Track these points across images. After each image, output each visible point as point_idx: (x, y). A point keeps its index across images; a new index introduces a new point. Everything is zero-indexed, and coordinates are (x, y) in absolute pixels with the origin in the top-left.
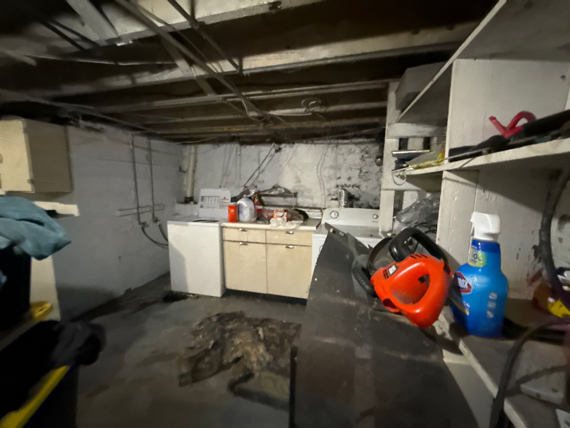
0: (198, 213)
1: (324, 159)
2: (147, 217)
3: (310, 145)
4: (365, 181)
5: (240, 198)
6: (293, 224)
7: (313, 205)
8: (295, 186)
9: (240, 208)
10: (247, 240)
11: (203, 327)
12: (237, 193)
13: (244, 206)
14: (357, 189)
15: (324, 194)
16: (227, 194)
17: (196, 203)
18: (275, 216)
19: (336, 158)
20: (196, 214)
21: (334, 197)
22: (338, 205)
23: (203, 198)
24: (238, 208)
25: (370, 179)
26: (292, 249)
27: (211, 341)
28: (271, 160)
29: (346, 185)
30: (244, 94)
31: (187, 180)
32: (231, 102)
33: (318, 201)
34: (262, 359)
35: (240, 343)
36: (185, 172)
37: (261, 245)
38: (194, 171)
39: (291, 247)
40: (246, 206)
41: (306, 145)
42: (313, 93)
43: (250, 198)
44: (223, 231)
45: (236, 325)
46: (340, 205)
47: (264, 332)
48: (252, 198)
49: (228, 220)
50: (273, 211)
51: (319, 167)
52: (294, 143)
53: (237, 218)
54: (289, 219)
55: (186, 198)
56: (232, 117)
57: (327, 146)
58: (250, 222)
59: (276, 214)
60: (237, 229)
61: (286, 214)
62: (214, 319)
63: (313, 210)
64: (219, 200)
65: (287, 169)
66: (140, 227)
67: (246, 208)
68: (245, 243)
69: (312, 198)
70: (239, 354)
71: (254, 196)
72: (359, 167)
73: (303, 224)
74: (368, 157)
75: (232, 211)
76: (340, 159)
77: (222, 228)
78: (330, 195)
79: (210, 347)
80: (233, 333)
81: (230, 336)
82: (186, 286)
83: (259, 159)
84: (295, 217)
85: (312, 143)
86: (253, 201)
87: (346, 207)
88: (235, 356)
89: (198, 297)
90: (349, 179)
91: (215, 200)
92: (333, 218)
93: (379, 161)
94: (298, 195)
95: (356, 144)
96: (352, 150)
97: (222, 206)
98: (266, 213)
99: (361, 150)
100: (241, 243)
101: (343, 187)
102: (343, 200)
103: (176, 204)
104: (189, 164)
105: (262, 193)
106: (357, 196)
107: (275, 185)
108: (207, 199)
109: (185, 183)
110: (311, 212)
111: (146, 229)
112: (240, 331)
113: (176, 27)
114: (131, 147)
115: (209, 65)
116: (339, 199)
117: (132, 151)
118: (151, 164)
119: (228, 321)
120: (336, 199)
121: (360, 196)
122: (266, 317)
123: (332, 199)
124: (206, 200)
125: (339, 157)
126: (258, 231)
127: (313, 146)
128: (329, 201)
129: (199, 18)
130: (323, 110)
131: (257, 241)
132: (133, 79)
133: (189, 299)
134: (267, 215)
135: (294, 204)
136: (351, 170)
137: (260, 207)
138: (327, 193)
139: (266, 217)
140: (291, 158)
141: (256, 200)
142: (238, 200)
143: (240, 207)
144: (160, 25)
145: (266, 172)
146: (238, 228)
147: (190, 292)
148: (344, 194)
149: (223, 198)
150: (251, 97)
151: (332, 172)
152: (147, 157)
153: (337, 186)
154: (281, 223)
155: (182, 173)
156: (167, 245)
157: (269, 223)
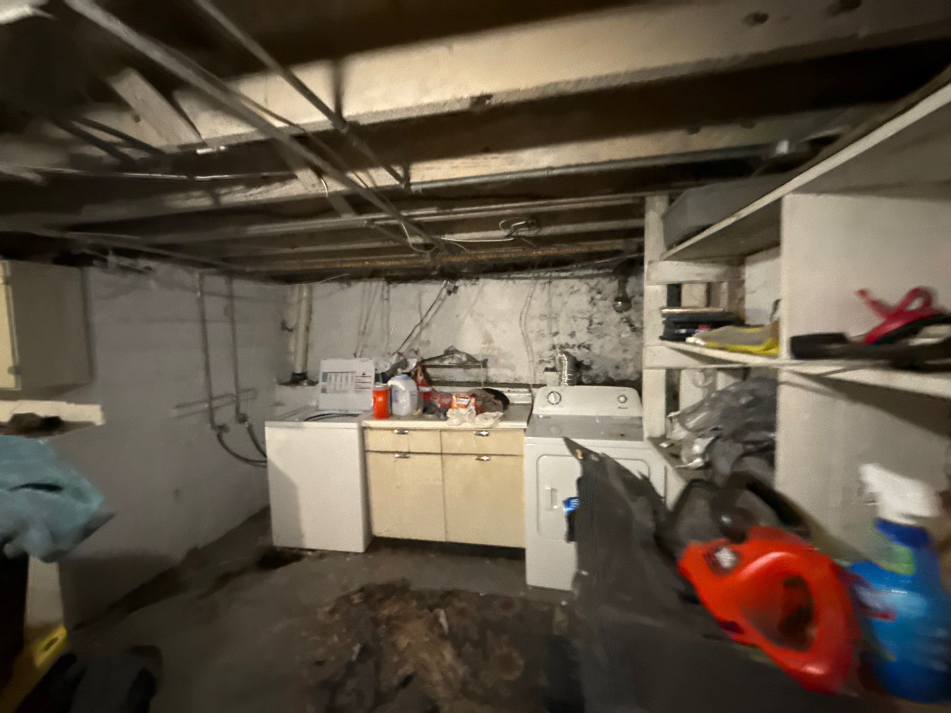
0: (318, 401)
1: (530, 304)
2: (225, 415)
3: (504, 281)
4: (599, 337)
5: (393, 376)
6: (486, 419)
7: (515, 379)
8: (484, 348)
9: (393, 394)
10: (409, 448)
11: (337, 617)
12: (386, 366)
13: (401, 390)
14: (587, 351)
15: (533, 361)
16: (368, 367)
17: (313, 383)
18: (455, 405)
19: (550, 300)
20: (314, 404)
21: (550, 366)
22: (558, 381)
23: (325, 376)
24: (389, 394)
25: (606, 335)
26: (487, 462)
27: (354, 645)
28: (439, 307)
29: (567, 345)
30: (405, 214)
31: (295, 344)
32: (382, 226)
33: (525, 374)
34: (450, 675)
35: (409, 644)
36: (291, 330)
37: (434, 457)
38: (308, 329)
39: (485, 458)
40: (403, 388)
41: (499, 281)
42: (520, 211)
43: (409, 374)
44: (366, 434)
45: (396, 608)
46: (560, 379)
47: (448, 619)
48: (413, 373)
49: (372, 413)
50: (450, 395)
51: (523, 316)
52: (478, 279)
53: (389, 410)
54: (480, 410)
55: (294, 374)
56: (378, 244)
57: (534, 281)
58: (411, 417)
59: (457, 401)
60: (389, 432)
61: (473, 400)
62: (357, 599)
63: (516, 390)
64: (354, 378)
65: (468, 321)
66: (213, 434)
67: (404, 392)
68: (405, 455)
69: (512, 368)
70: (407, 669)
71: (416, 369)
72: (588, 315)
73: (504, 418)
74: (602, 299)
75: (380, 399)
76: (556, 303)
77: (363, 430)
78: (541, 362)
79: (354, 658)
80: (393, 624)
81: (390, 632)
82: (301, 536)
83: (420, 306)
84: (489, 404)
85: (509, 278)
86: (415, 378)
87: (571, 383)
88: (401, 673)
89: (322, 554)
90: (572, 335)
91: (347, 378)
92: (553, 404)
93: (620, 305)
94: (489, 365)
95: (580, 278)
96: (575, 289)
97: (359, 389)
98: (438, 399)
99: (589, 289)
100: (397, 455)
101: (563, 349)
102: (566, 372)
103: (277, 386)
104: (299, 316)
105: (428, 363)
106: (586, 362)
107: (449, 348)
108: (333, 378)
109: (292, 348)
110: (514, 392)
111: (226, 437)
112: (406, 619)
113: (306, 128)
114: (199, 294)
115: (351, 175)
116: (558, 368)
117: (201, 301)
118: (233, 322)
119: (381, 601)
120: (553, 370)
121: (592, 362)
122: (450, 587)
123: (547, 370)
124: (330, 378)
125: (554, 299)
126: (426, 433)
127: (510, 282)
128: (542, 372)
129: (349, 116)
130: (532, 233)
131: (427, 451)
132: (216, 197)
133: (305, 560)
134: (440, 402)
135: (482, 380)
136: (575, 321)
137: (427, 389)
138: (537, 359)
139: (439, 406)
140: (475, 301)
141: (420, 378)
142: (389, 379)
143: (393, 390)
144: (278, 124)
145: (434, 326)
146: (392, 429)
147: (308, 546)
148: (566, 362)
149: (361, 374)
150: (416, 219)
151: (544, 324)
152: (226, 309)
153: (554, 347)
154: (466, 418)
155: (286, 332)
156: (266, 462)
157: (446, 418)
